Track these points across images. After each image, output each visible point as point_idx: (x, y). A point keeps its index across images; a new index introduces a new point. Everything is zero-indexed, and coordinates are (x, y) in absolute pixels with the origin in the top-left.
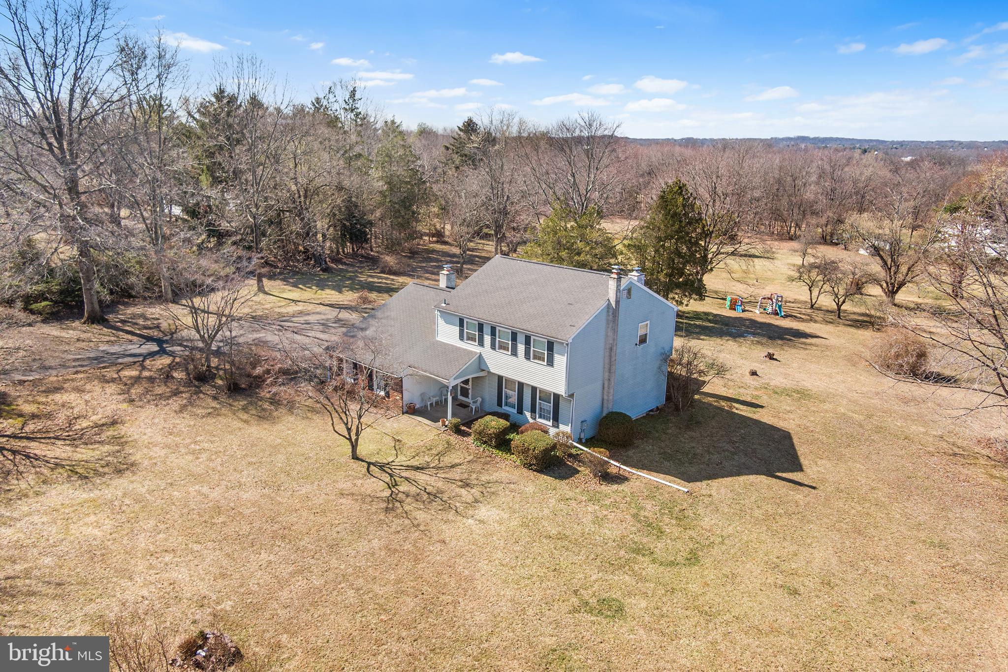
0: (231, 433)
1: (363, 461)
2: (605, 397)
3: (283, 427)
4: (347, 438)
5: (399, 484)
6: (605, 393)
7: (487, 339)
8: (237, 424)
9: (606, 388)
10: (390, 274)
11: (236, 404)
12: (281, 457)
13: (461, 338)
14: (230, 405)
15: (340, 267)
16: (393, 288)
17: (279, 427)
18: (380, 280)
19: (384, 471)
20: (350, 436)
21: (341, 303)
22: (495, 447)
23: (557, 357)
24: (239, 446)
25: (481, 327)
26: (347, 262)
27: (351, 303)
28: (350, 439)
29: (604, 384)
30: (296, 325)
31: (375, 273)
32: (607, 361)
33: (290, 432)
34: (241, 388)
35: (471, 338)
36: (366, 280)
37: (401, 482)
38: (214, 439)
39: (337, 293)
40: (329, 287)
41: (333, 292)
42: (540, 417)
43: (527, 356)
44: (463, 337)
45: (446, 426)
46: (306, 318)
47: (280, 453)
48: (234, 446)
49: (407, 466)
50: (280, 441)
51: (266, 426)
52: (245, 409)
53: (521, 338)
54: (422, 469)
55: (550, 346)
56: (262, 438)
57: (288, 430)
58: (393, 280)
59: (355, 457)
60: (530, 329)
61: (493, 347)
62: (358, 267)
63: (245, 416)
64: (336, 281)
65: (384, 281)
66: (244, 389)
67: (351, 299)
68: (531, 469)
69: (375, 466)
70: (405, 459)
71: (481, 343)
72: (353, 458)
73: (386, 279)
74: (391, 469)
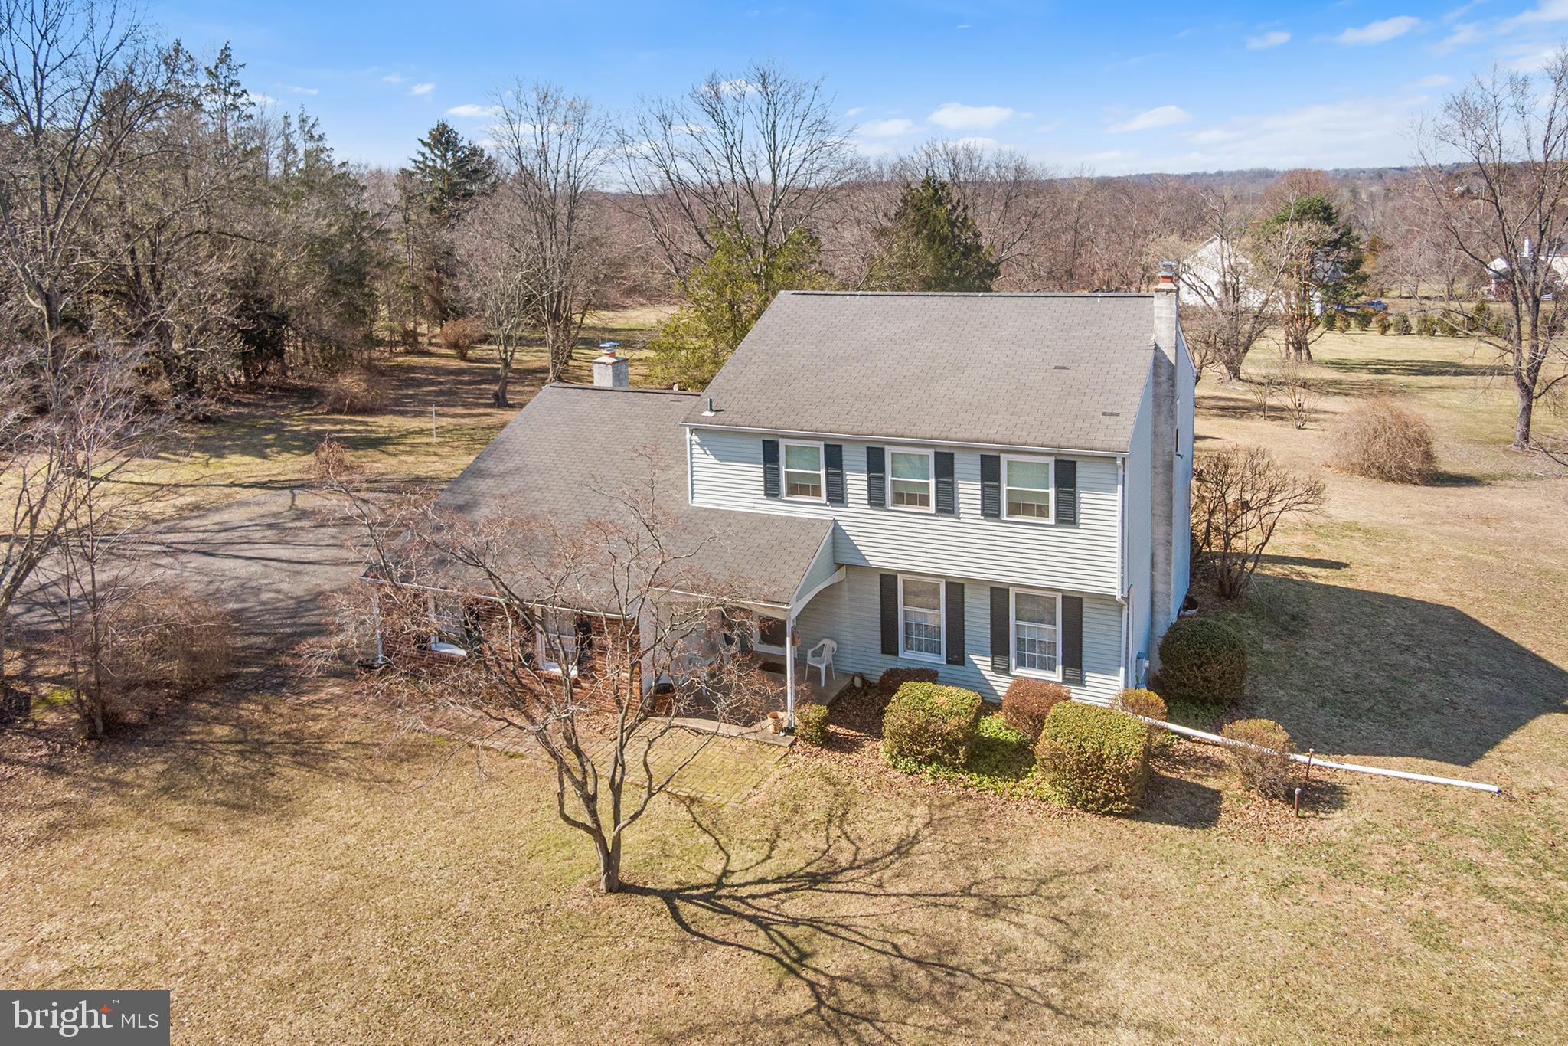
0: (156, 881)
1: (644, 892)
2: (1160, 587)
3: (319, 828)
4: (585, 827)
5: (807, 948)
6: (1158, 577)
7: (856, 483)
8: (162, 846)
9: (1161, 565)
10: (353, 414)
11: (129, 776)
12: (369, 937)
13: (772, 489)
14: (115, 783)
15: (233, 410)
16: (378, 439)
17: (306, 828)
18: (338, 427)
19: (726, 910)
20: (596, 820)
21: (282, 478)
22: (964, 766)
23: (1088, 500)
24: (204, 925)
25: (834, 456)
26: (246, 401)
27: (305, 476)
28: (596, 832)
29: (1153, 556)
30: (201, 536)
31: (316, 414)
32: (1161, 497)
33: (350, 839)
34: (127, 726)
35: (802, 487)
36: (308, 429)
37: (809, 940)
38: (103, 917)
39: (258, 460)
40: (233, 450)
41: (247, 459)
42: (1021, 663)
43: (990, 508)
44: (777, 488)
45: (790, 731)
46: (217, 518)
47: (362, 923)
48: (187, 932)
49: (779, 879)
50: (336, 876)
51: (264, 833)
52: (169, 790)
53: (967, 468)
54: (827, 877)
55: (1066, 474)
56: (269, 881)
57: (342, 832)
58: (366, 424)
59: (617, 886)
60: (998, 438)
61: (876, 499)
62: (272, 407)
63: (180, 812)
64: (239, 438)
65: (348, 427)
66: (135, 726)
67: (298, 467)
68: (1110, 813)
69: (689, 899)
70: (753, 856)
71: (837, 495)
72: (610, 890)
73: (351, 422)
74: (741, 900)
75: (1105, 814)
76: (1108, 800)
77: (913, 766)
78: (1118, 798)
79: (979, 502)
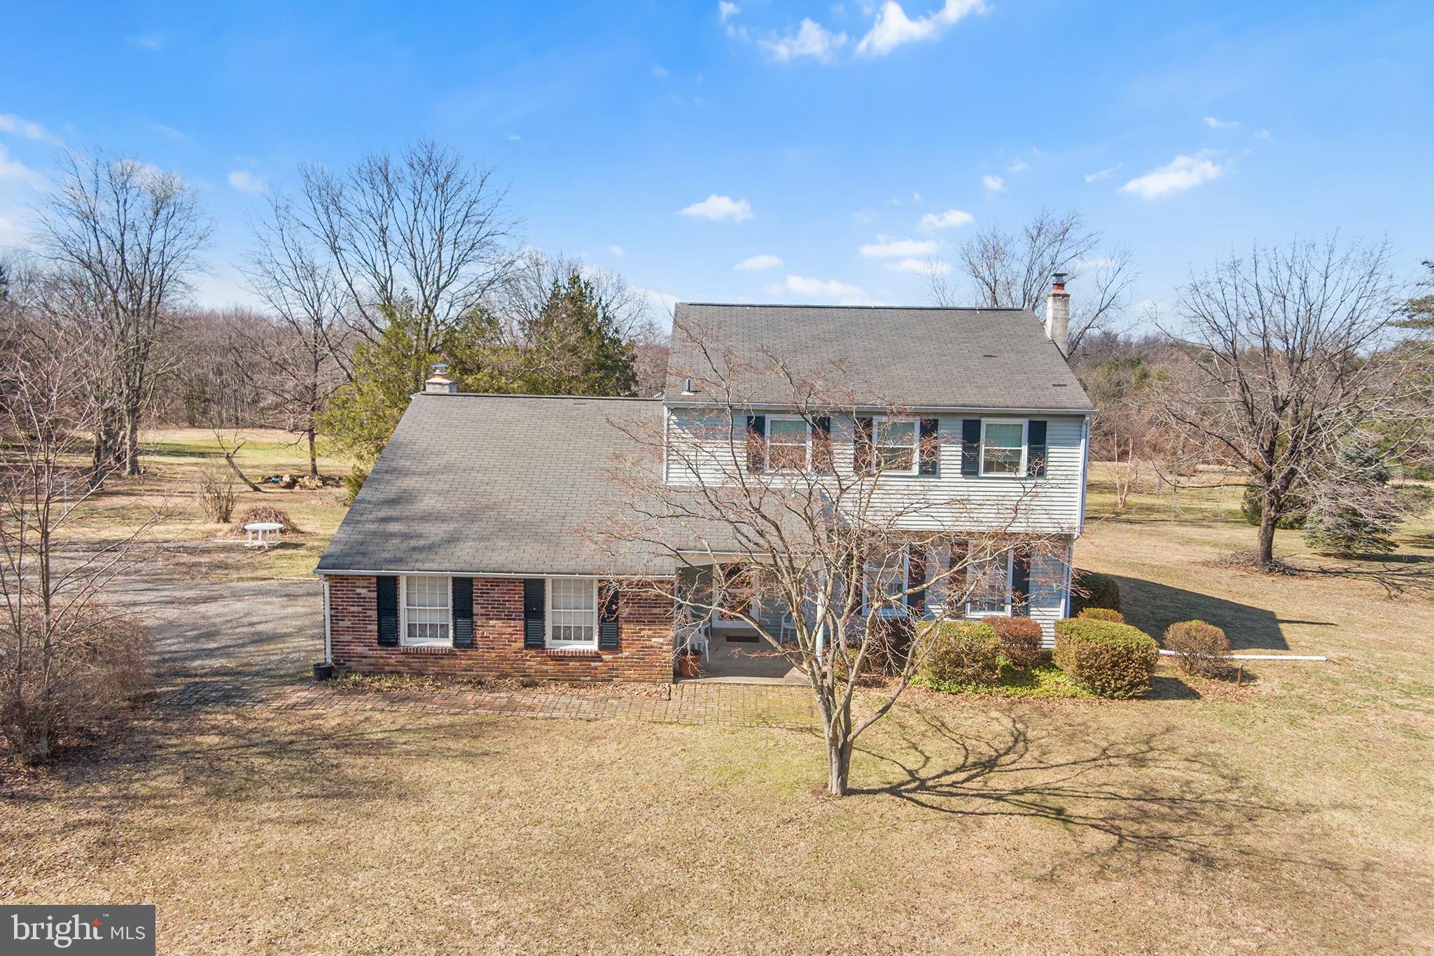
7: (843, 452)
13: (754, 464)
22: (1001, 680)
23: (1055, 454)
43: (969, 468)
53: (950, 433)
60: (982, 403)
68: (1134, 697)
71: (823, 464)
75: (1130, 698)
76: (1133, 685)
77: (955, 688)
78: (1142, 683)
79: (960, 462)
